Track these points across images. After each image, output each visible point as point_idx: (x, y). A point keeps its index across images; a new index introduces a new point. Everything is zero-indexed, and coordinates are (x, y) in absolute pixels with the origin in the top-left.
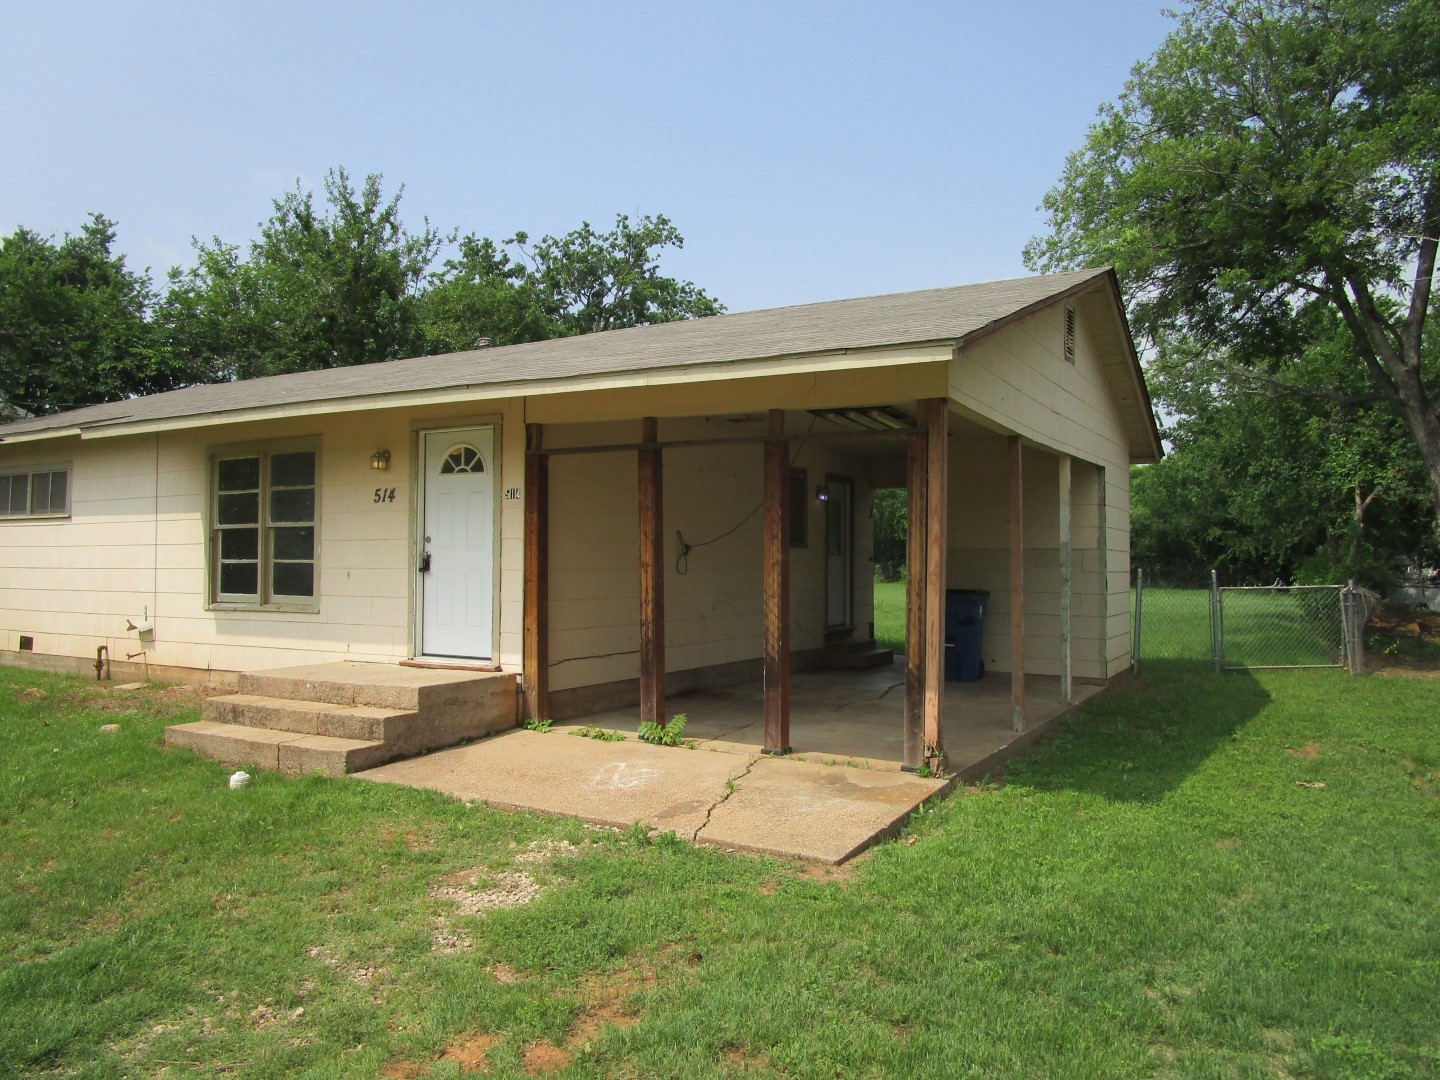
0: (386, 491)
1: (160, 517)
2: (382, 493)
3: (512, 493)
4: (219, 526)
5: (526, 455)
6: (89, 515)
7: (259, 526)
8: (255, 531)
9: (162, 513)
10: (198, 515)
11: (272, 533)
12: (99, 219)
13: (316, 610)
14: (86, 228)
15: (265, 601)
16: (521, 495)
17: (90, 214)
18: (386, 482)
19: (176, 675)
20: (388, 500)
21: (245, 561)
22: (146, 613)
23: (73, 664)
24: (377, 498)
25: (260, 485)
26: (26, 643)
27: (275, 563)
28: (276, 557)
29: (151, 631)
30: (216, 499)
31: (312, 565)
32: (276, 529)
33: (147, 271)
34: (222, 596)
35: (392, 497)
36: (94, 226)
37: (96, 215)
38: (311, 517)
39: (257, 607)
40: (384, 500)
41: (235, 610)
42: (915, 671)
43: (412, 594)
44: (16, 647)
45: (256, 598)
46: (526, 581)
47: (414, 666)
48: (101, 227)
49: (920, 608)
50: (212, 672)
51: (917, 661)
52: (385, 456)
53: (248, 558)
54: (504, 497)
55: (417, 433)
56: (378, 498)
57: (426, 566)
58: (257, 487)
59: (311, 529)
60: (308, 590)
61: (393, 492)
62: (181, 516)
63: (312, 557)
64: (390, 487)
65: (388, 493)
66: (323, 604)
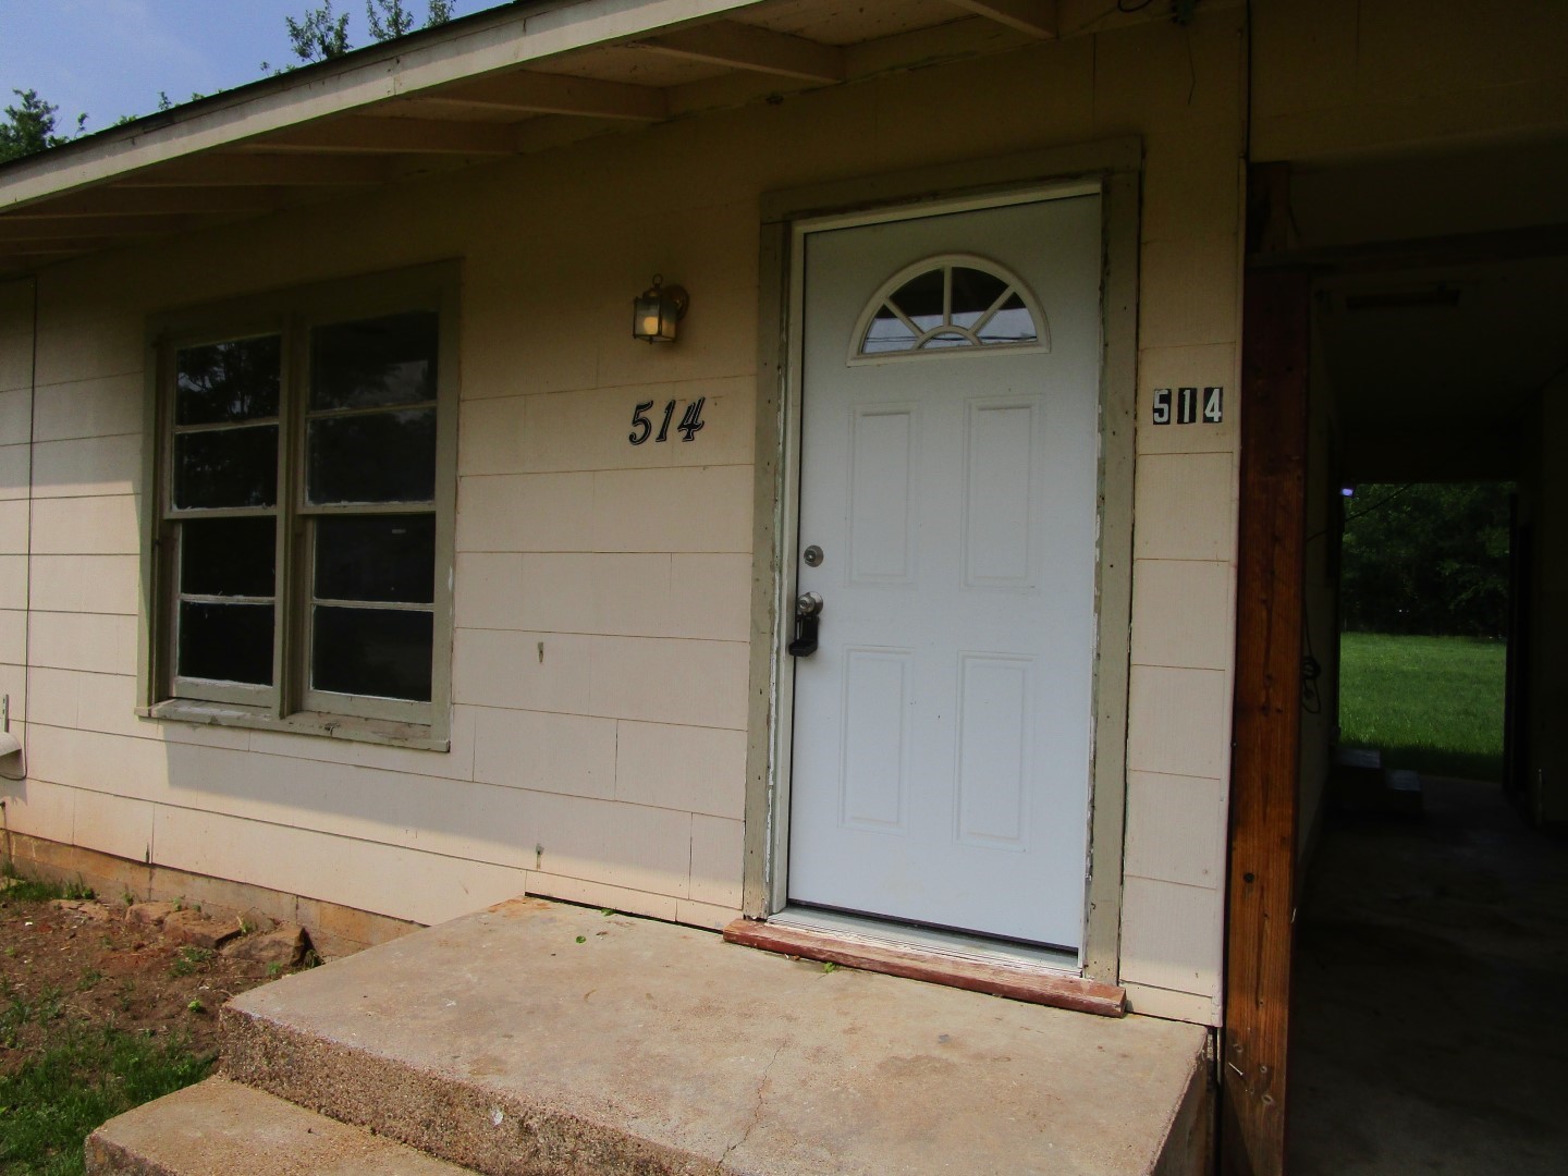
0: (670, 408)
1: (38, 491)
2: (656, 417)
3: (1185, 406)
4: (174, 512)
5: (1249, 271)
7: (278, 511)
8: (271, 522)
9: (48, 482)
10: (127, 487)
11: (311, 530)
12: (30, 98)
13: (441, 744)
14: (12, 113)
15: (293, 705)
16: (1227, 409)
17: (17, 92)
18: (673, 382)
19: (69, 868)
20: (674, 434)
21: (240, 600)
22: (7, 712)
24: (640, 430)
25: (283, 407)
27: (320, 609)
28: (321, 592)
29: (16, 755)
30: (170, 444)
31: (430, 615)
32: (323, 519)
33: (81, 120)
34: (182, 683)
35: (691, 427)
36: (22, 109)
37: (26, 92)
38: (427, 492)
39: (270, 718)
40: (662, 437)
41: (214, 723)
43: (762, 720)
45: (270, 693)
48: (33, 111)
50: (158, 872)
52: (673, 301)
53: (246, 594)
54: (1146, 415)
55: (787, 226)
56: (642, 428)
57: (805, 636)
58: (273, 413)
59: (429, 519)
60: (418, 687)
61: (695, 409)
62: (88, 489)
63: (429, 598)
64: (686, 396)
65: (679, 414)
66: (462, 728)
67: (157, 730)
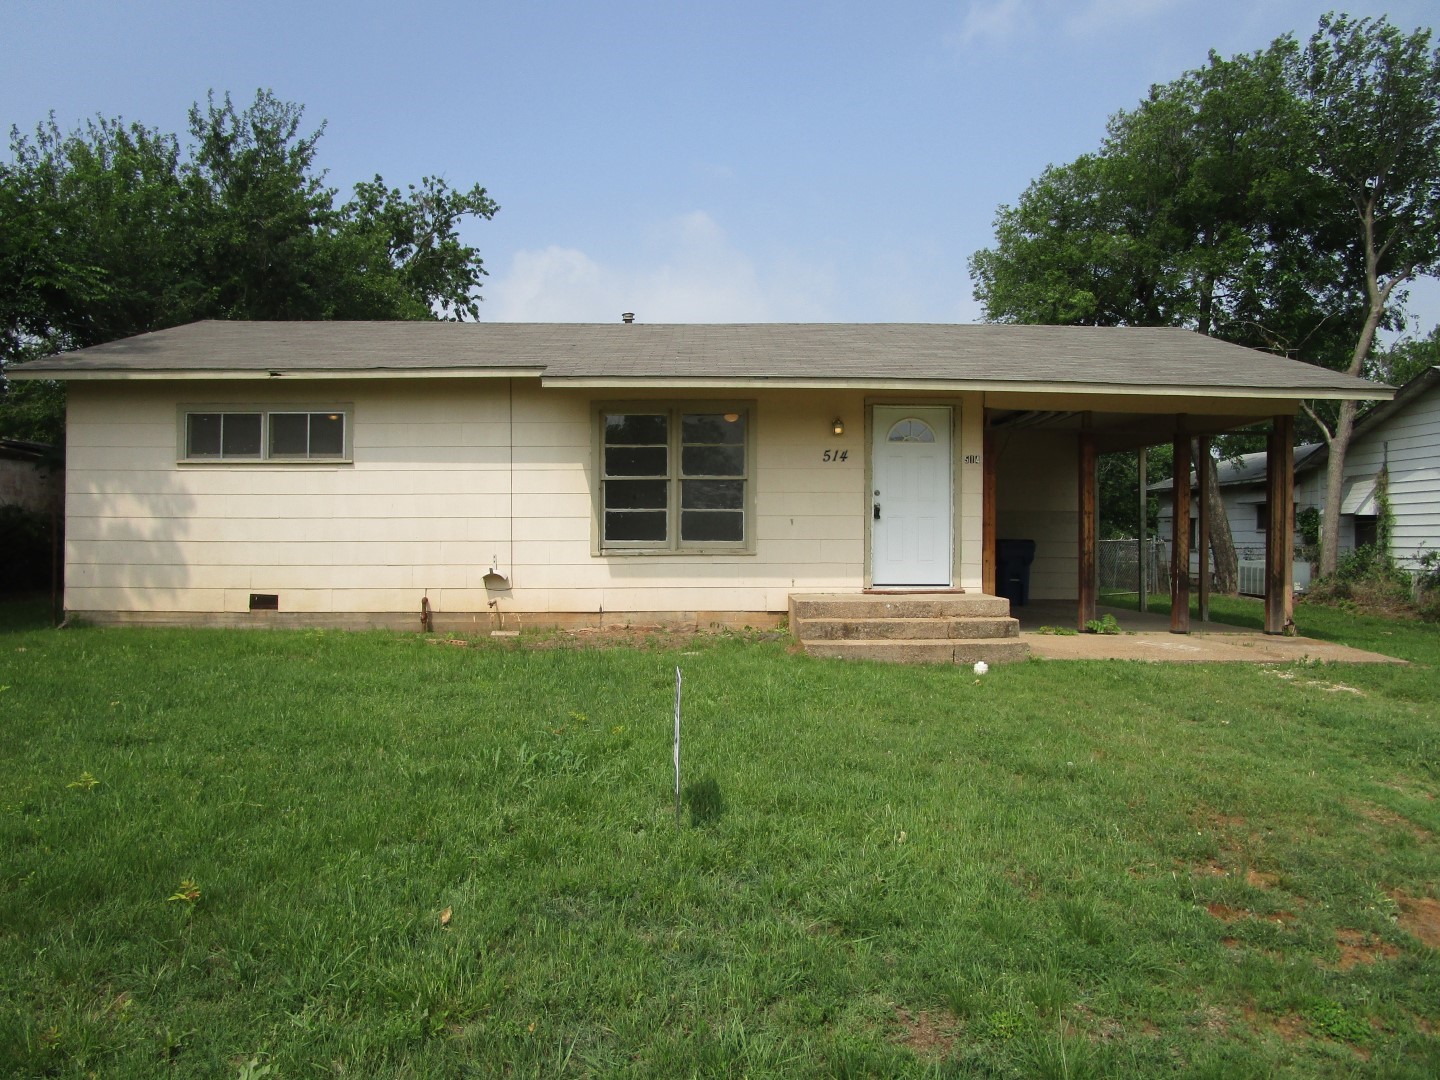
0: (837, 452)
1: (517, 466)
2: (832, 455)
3: (971, 459)
4: (605, 477)
5: (984, 431)
6: (380, 461)
7: (667, 478)
8: (664, 482)
9: (518, 462)
10: (580, 466)
11: (681, 485)
13: (751, 553)
16: (980, 460)
18: (836, 445)
19: (548, 621)
20: (839, 459)
21: (649, 510)
22: (496, 561)
23: (363, 620)
24: (827, 458)
25: (669, 441)
26: (264, 602)
27: (683, 512)
30: (603, 452)
31: (740, 513)
32: (687, 481)
34: (609, 543)
35: (844, 457)
38: (739, 472)
40: (834, 460)
42: (1278, 576)
43: (870, 536)
44: (244, 606)
45: (665, 543)
46: (984, 525)
47: (872, 593)
49: (1281, 538)
50: (606, 614)
51: (1279, 569)
54: (963, 462)
55: (871, 406)
57: (877, 514)
58: (663, 443)
59: (740, 482)
60: (735, 535)
61: (844, 453)
62: (552, 466)
64: (841, 450)
65: (840, 454)
66: (761, 547)
67: (604, 561)
